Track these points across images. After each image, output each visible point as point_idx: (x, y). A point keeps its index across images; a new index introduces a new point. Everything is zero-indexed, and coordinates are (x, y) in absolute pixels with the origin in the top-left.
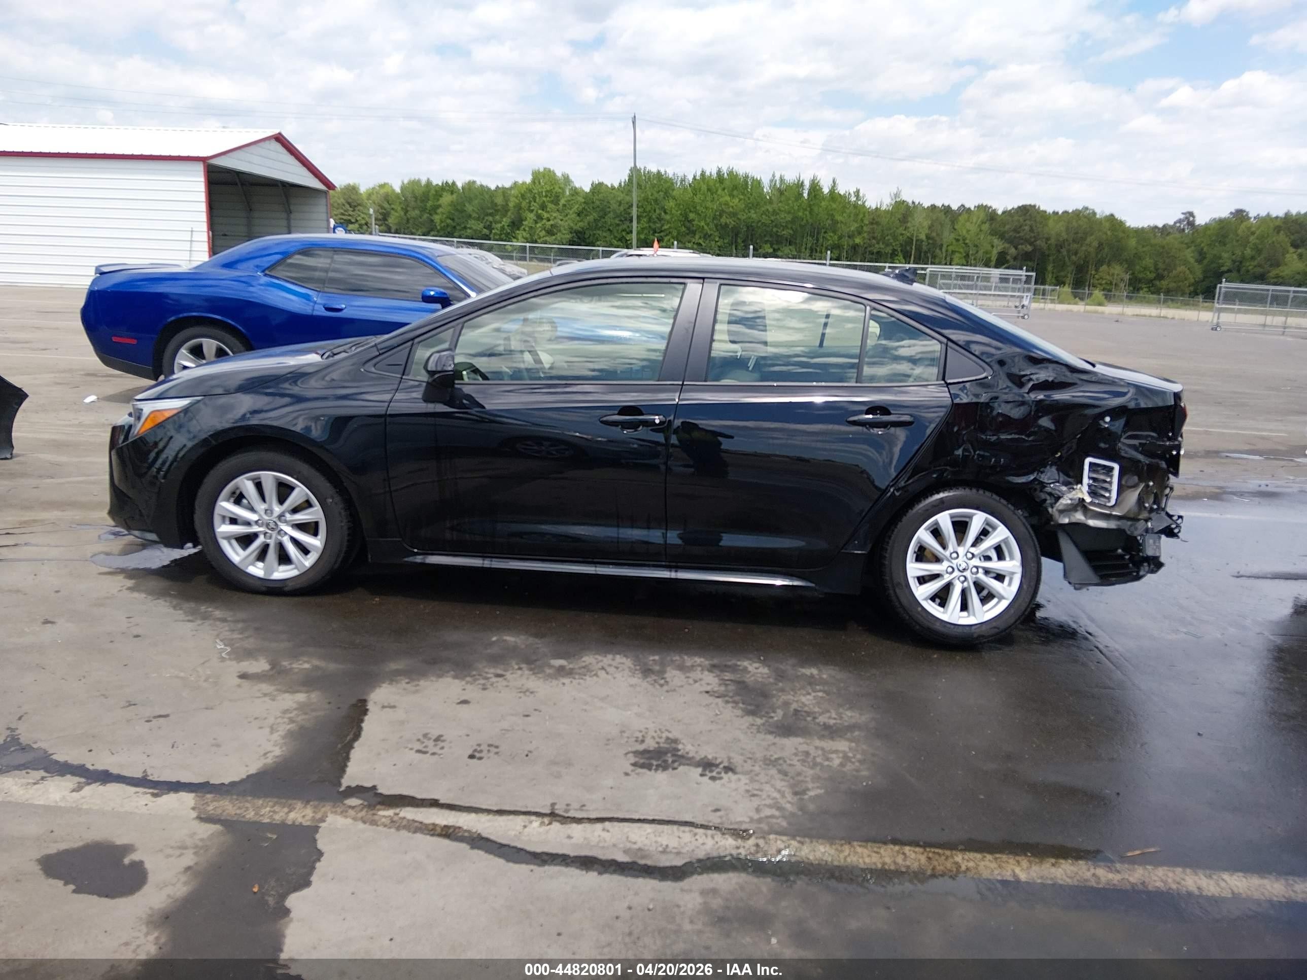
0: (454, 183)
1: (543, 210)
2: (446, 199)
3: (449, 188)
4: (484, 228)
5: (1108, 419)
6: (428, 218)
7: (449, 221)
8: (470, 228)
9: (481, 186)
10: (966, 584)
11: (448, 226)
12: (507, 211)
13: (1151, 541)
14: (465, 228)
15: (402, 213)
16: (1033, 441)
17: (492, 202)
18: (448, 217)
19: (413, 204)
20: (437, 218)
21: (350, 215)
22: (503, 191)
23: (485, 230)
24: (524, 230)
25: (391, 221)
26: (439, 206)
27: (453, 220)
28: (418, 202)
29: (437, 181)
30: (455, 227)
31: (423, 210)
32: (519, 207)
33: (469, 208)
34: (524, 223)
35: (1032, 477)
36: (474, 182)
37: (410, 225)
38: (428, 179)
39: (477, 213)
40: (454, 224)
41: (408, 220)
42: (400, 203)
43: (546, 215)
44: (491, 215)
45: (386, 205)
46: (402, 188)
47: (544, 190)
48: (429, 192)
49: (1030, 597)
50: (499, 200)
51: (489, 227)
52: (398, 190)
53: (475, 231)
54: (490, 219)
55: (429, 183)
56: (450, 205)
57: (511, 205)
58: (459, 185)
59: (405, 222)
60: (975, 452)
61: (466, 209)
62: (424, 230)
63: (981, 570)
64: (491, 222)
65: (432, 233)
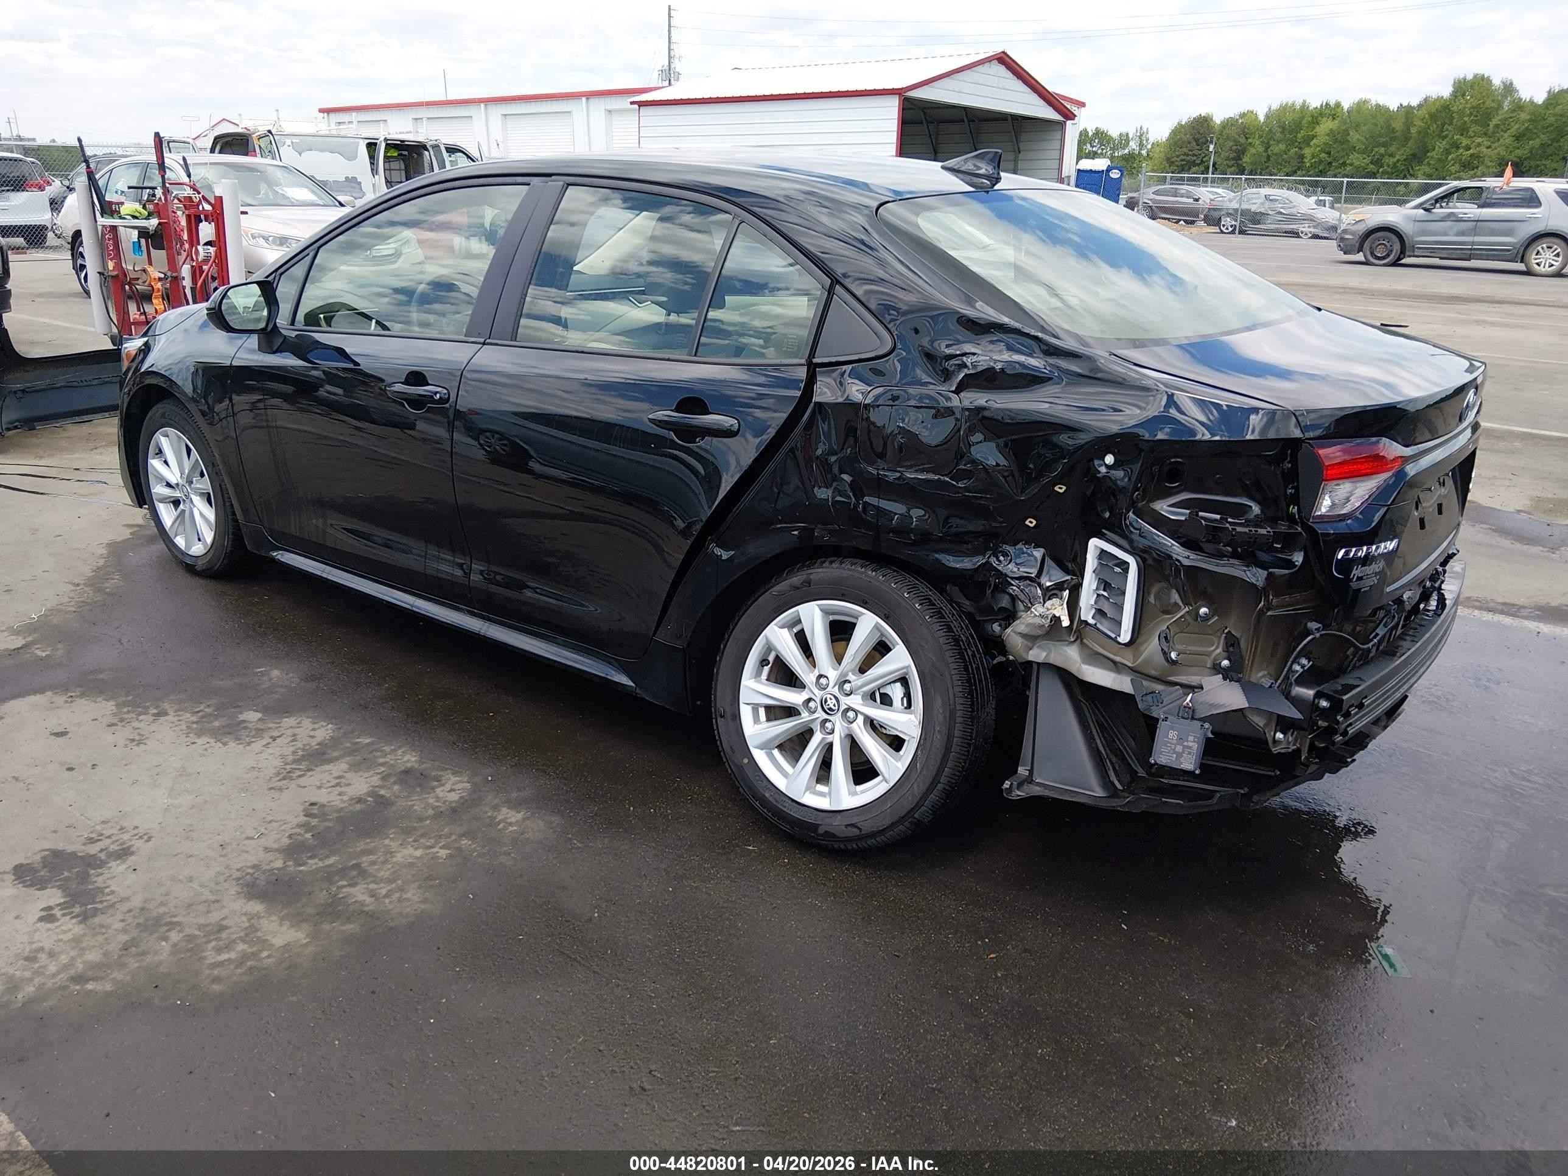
0: (1338, 105)
1: (1462, 135)
2: (1326, 126)
3: (1330, 111)
4: (1371, 163)
5: (1109, 459)
6: (1296, 153)
7: (1323, 155)
8: (1351, 165)
9: (1378, 105)
10: (830, 738)
11: (1321, 162)
12: (1407, 139)
13: (1173, 735)
14: (1344, 164)
15: (1261, 149)
16: (966, 489)
17: (1388, 127)
18: (1322, 151)
19: (1278, 136)
20: (1307, 152)
21: (1194, 155)
22: (1407, 112)
23: (1372, 166)
24: (1429, 164)
25: (1246, 159)
26: (1314, 137)
27: (1329, 153)
28: (1286, 132)
29: (1315, 103)
30: (1330, 164)
31: (1292, 143)
32: (1424, 133)
33: (1354, 137)
34: (1429, 154)
35: (980, 560)
36: (1365, 102)
37: (1270, 164)
38: (1305, 101)
39: (1364, 144)
40: (1329, 160)
41: (1268, 158)
42: (1260, 137)
43: (1465, 142)
44: (1384, 145)
45: (1242, 140)
46: (1267, 116)
47: (1469, 105)
48: (1303, 118)
49: (923, 788)
50: (1398, 125)
51: (1378, 163)
52: (1262, 118)
53: (1357, 168)
54: (1382, 150)
55: (1304, 106)
56: (1328, 135)
57: (1413, 130)
58: (1346, 106)
59: (1264, 159)
60: (857, 499)
61: (1349, 138)
62: (1288, 169)
63: (860, 719)
64: (1382, 155)
65: (1299, 173)
